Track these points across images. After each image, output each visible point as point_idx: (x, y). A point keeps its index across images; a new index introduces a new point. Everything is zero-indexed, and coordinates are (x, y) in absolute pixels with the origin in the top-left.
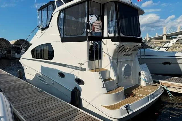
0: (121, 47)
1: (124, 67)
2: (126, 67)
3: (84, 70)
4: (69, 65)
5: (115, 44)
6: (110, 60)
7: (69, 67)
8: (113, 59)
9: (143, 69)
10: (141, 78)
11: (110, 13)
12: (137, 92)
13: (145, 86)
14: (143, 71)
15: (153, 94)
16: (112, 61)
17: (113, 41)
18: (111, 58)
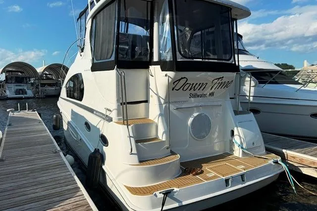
0: (180, 80)
1: (193, 119)
2: (195, 118)
3: (110, 120)
4: (97, 112)
5: (166, 75)
6: (160, 104)
7: (96, 114)
8: (165, 103)
9: (240, 124)
10: (234, 141)
11: (161, 16)
12: (211, 169)
13: (241, 157)
14: (239, 128)
15: (242, 176)
16: (164, 106)
17: (163, 70)
18: (162, 101)
